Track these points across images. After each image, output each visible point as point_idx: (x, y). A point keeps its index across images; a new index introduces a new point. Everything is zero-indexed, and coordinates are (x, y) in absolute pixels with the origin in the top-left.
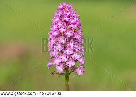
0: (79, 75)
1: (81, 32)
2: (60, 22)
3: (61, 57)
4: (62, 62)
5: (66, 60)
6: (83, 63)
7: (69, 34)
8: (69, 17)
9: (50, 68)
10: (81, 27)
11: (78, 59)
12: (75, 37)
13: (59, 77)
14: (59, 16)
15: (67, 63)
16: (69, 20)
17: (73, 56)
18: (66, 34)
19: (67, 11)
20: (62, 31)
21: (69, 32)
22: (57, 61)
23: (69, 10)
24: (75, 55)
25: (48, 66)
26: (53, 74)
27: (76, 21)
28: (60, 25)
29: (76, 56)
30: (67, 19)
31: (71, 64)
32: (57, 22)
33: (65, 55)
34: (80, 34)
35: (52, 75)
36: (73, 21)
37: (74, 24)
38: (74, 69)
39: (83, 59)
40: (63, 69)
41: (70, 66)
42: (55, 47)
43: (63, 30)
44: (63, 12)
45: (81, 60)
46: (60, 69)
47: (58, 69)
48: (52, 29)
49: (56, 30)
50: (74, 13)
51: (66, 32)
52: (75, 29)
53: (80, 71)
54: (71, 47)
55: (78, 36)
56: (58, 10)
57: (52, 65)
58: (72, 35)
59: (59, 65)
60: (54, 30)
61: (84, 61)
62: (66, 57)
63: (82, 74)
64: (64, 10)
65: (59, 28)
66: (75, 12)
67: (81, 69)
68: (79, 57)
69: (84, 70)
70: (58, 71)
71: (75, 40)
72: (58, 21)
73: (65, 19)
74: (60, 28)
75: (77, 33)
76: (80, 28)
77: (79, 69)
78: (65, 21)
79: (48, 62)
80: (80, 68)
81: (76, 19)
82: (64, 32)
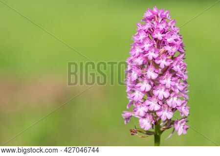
0: (179, 135)
1: (184, 59)
2: (147, 42)
3: (148, 102)
4: (149, 112)
5: (157, 107)
6: (186, 113)
7: (163, 63)
8: (163, 32)
9: (127, 122)
10: (183, 51)
11: (178, 106)
12: (173, 67)
13: (143, 137)
14: (145, 30)
15: (159, 114)
16: (163, 37)
17: (169, 102)
18: (157, 62)
19: (160, 22)
20: (150, 58)
21: (163, 59)
22: (141, 110)
23: (163, 20)
24: (173, 99)
25: (124, 118)
26: (133, 132)
27: (176, 40)
28: (147, 46)
29: (174, 101)
30: (159, 36)
31: (166, 115)
32: (141, 42)
33: (155, 99)
34: (181, 62)
35: (132, 134)
36: (170, 40)
37: (171, 44)
38: (171, 125)
39: (187, 107)
40: (151, 123)
41: (163, 118)
42: (138, 85)
43: (152, 55)
44: (153, 23)
45: (183, 108)
46: (146, 124)
47: (142, 124)
48: (133, 53)
49: (139, 56)
50: (172, 26)
51: (158, 58)
52: (172, 54)
53: (182, 127)
54: (167, 85)
55: (178, 67)
56: (143, 20)
57: (132, 116)
58: (168, 64)
59: (144, 117)
60: (137, 55)
61: (188, 111)
62: (157, 102)
63: (185, 132)
64: (154, 20)
65: (145, 51)
66: (174, 24)
67: (183, 124)
68: (179, 103)
69: (188, 127)
70: (142, 127)
71: (174, 74)
72: (144, 39)
73: (156, 36)
74: (148, 52)
75: (176, 62)
76: (181, 53)
77: (179, 125)
78: (156, 39)
79: (124, 112)
80: (182, 122)
81: (175, 36)
82: (154, 59)
